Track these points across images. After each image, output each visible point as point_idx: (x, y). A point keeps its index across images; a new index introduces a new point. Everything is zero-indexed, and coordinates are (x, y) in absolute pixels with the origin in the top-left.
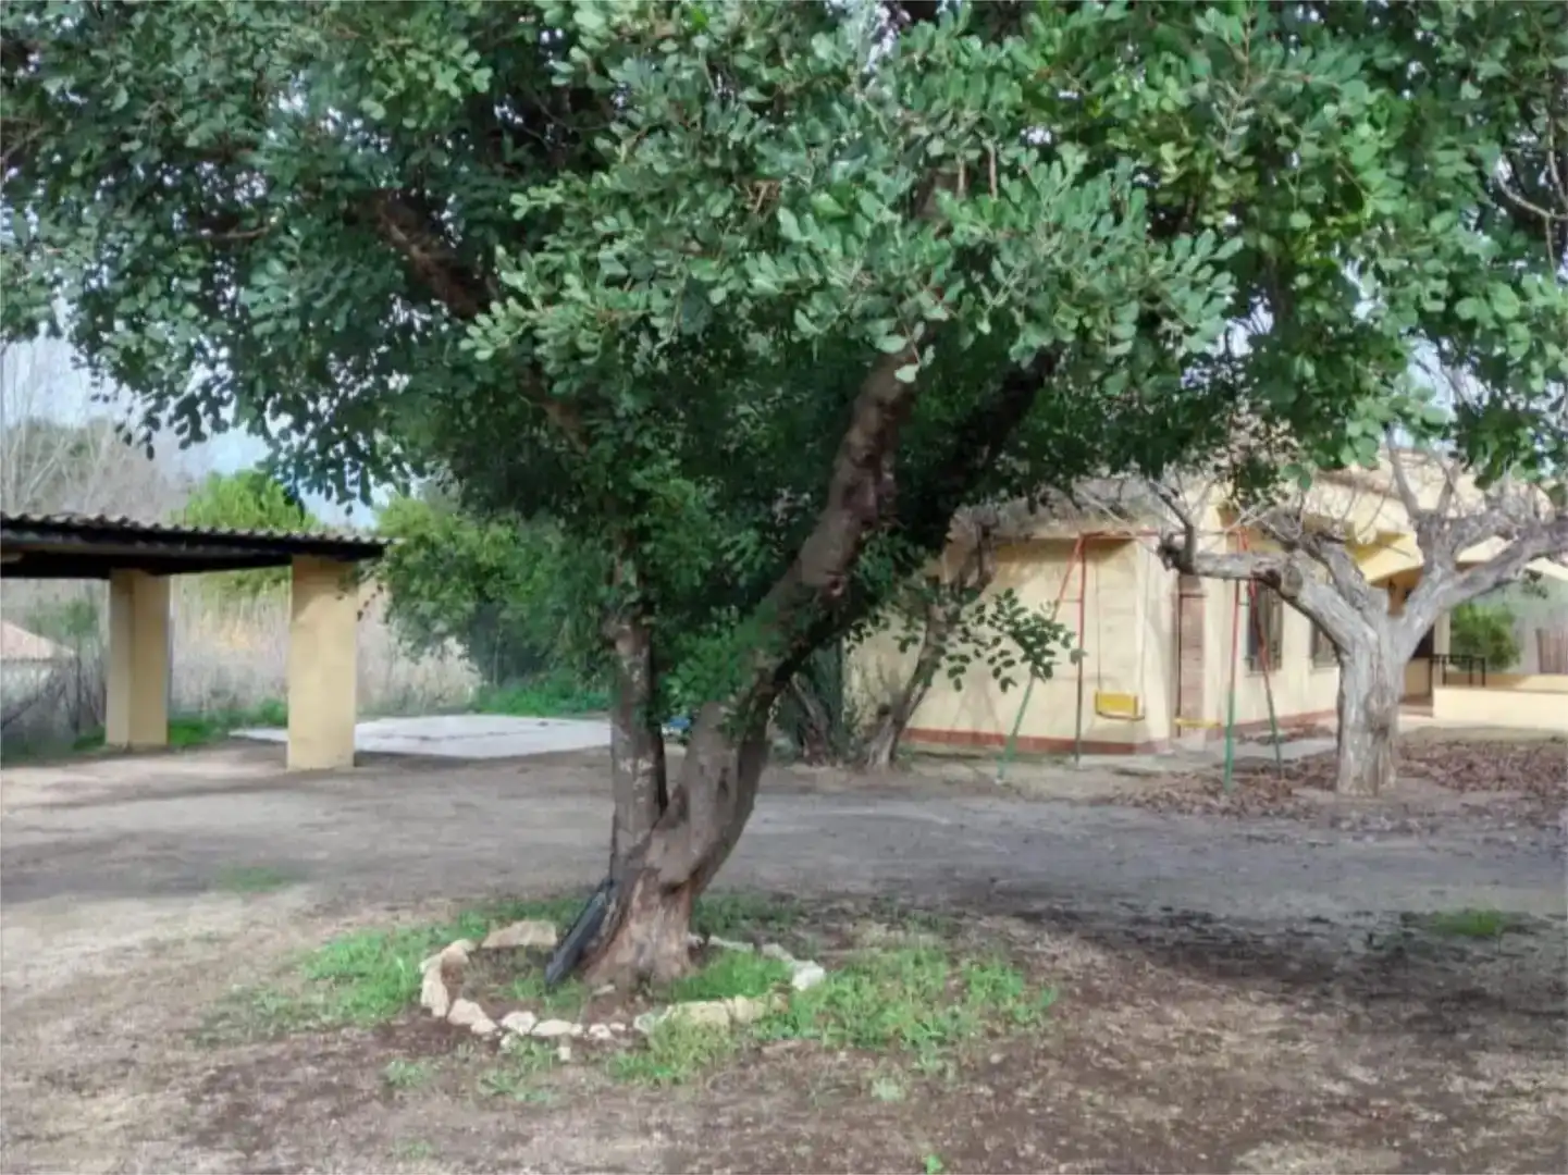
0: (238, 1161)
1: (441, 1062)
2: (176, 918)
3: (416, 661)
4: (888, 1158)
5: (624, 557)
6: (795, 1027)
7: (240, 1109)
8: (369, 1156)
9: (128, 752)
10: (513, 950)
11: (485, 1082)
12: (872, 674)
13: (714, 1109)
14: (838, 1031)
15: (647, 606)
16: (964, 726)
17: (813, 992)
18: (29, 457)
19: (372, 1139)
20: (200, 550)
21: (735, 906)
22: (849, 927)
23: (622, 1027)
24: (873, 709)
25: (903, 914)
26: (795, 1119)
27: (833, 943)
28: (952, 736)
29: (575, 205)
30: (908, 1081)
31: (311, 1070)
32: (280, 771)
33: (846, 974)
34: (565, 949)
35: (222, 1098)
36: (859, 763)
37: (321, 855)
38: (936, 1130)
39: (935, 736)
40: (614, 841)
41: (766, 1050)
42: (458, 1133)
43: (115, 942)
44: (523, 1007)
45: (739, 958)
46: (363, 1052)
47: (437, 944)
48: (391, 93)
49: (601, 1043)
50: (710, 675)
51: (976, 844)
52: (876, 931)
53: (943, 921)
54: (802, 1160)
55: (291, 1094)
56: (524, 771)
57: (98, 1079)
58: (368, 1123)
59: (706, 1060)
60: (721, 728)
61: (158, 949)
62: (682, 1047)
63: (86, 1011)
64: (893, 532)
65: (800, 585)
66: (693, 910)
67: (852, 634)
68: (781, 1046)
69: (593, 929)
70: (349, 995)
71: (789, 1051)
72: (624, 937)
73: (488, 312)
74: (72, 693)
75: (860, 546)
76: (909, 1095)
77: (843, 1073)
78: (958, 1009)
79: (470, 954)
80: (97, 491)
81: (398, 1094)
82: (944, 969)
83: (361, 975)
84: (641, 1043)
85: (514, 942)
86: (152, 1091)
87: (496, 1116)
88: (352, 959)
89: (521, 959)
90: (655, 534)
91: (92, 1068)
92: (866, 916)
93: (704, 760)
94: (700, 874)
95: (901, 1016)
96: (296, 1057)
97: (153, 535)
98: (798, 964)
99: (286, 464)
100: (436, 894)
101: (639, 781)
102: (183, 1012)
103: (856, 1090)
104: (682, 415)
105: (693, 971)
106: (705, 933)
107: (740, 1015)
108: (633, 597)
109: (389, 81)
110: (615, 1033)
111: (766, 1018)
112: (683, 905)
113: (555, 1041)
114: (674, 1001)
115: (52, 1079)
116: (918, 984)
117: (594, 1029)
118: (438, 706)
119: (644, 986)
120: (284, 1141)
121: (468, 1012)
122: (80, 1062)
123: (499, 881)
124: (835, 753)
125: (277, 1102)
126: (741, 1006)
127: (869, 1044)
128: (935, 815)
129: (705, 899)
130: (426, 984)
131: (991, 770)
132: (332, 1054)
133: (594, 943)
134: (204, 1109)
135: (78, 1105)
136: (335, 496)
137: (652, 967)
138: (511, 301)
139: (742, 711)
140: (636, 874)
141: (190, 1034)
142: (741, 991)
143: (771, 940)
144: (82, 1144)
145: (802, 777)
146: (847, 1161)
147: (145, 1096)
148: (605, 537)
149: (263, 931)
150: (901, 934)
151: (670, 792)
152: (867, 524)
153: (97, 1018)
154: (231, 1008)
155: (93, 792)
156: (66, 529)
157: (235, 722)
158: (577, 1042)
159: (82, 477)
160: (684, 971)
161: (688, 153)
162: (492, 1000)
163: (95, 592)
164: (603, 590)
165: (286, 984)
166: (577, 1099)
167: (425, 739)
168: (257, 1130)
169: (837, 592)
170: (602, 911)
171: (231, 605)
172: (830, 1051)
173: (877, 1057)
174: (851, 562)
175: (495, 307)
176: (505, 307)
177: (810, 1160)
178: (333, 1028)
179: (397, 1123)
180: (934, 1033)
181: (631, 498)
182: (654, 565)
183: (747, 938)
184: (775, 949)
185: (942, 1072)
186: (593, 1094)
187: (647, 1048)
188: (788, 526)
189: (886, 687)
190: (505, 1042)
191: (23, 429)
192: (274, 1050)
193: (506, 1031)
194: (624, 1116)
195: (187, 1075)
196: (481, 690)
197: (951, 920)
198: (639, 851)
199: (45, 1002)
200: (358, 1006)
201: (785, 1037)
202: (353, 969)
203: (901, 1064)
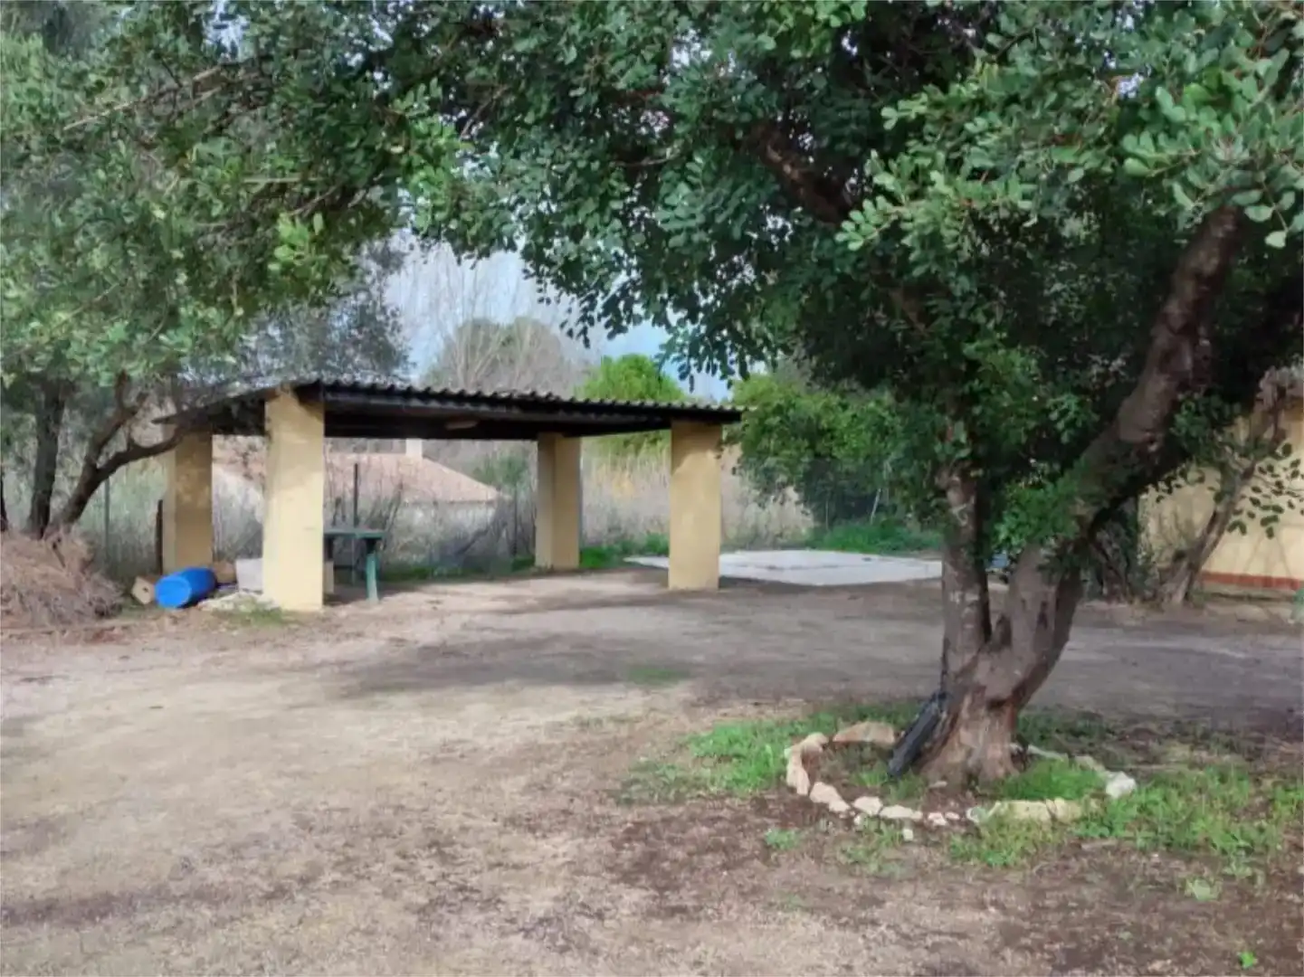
0: (654, 898)
1: (806, 833)
2: (594, 702)
3: (762, 506)
4: (1206, 951)
5: (955, 418)
6: (1111, 829)
7: (653, 856)
8: (754, 903)
9: (551, 572)
10: (861, 746)
11: (843, 852)
12: (1167, 523)
13: (1041, 893)
14: (1152, 834)
15: (976, 461)
16: (1256, 570)
17: (1126, 799)
18: (473, 348)
19: (755, 890)
20: (604, 418)
21: (1049, 721)
22: (1154, 746)
23: (955, 816)
24: (1169, 554)
25: (1206, 736)
26: (1114, 908)
27: (1140, 759)
28: (1244, 580)
29: (938, 114)
30: (1220, 883)
31: (704, 830)
32: (663, 591)
33: (1156, 786)
34: (904, 749)
35: (639, 847)
36: (1154, 600)
37: (699, 658)
38: (1248, 929)
39: (1228, 579)
40: (944, 659)
41: (1085, 847)
42: (825, 893)
43: (550, 719)
44: (871, 793)
45: (1056, 765)
46: (743, 819)
47: (796, 737)
48: (782, 28)
49: (939, 827)
50: (1034, 522)
51: (1273, 677)
52: (1179, 751)
53: (1245, 744)
54: (1123, 944)
55: (692, 848)
56: (854, 598)
57: (545, 823)
58: (752, 877)
59: (1032, 851)
60: (1041, 568)
61: (584, 725)
62: (1010, 838)
63: (535, 770)
64: (1208, 393)
65: (1119, 442)
66: (1014, 722)
67: (1162, 485)
68: (1100, 844)
69: (927, 734)
70: (728, 772)
71: (1106, 848)
72: (954, 741)
73: (861, 209)
74: (511, 525)
75: (1176, 406)
76: (1220, 898)
77: (1156, 872)
78: (1264, 824)
79: (824, 747)
80: (523, 373)
81: (773, 855)
82: (1248, 787)
83: (738, 756)
84: (973, 831)
85: (859, 738)
86: (586, 837)
87: (854, 881)
88: (731, 743)
89: (867, 752)
90: (984, 398)
91: (541, 816)
92: (1170, 736)
93: (1025, 595)
94: (1021, 693)
95: (1210, 825)
96: (693, 819)
97: (571, 406)
98: (1110, 775)
99: (683, 346)
100: (792, 694)
101: (967, 610)
102: (605, 776)
103: (1172, 888)
104: (1002, 294)
105: (1015, 774)
106: (1024, 744)
107: (1060, 814)
108: (964, 453)
109: (780, 19)
110: (951, 822)
111: (1084, 819)
112: (1006, 717)
113: (899, 824)
114: (1001, 798)
115: (512, 821)
116: (1224, 801)
117: (931, 816)
118: (780, 542)
119: (973, 784)
120: (688, 884)
121: (825, 794)
122: (532, 810)
123: (843, 686)
124: (1132, 592)
125: (680, 854)
126: (1060, 806)
127: (1181, 848)
128: (1233, 650)
129: (1023, 714)
130: (790, 768)
131: (1284, 611)
132: (720, 818)
133: (927, 745)
134: (626, 854)
135: (533, 842)
136: (719, 373)
137: (980, 769)
138: (880, 199)
139: (1060, 555)
140: (964, 690)
141: (611, 794)
142: (1060, 794)
143: (1083, 753)
144: (538, 873)
145: (1103, 613)
146: (1166, 949)
147: (581, 840)
148: (939, 401)
149: (661, 716)
150: (1204, 754)
151: (993, 622)
152: (1183, 386)
153: (543, 778)
154: (641, 776)
155: (530, 602)
156: (509, 402)
157: (627, 551)
158: (919, 826)
159: (512, 361)
160: (1007, 774)
161: (1057, 55)
162: (844, 785)
163: (527, 450)
164: (938, 448)
165: (679, 760)
166: (920, 874)
167: (772, 568)
168: (666, 874)
169: (1153, 448)
170: (937, 719)
171: (619, 459)
172: (1143, 851)
173: (1189, 860)
174: (1168, 421)
175: (867, 204)
176: (875, 204)
177: (1131, 945)
178: (721, 798)
179: (775, 878)
180: (1242, 843)
181: (963, 367)
182: (983, 425)
183: (1060, 749)
184: (1088, 760)
185: (1252, 879)
186: (934, 870)
187: (980, 837)
188: (1102, 390)
189: (1182, 534)
190: (858, 820)
191: (469, 328)
192: (676, 811)
193: (858, 812)
194: (963, 892)
195: (611, 825)
196: (815, 530)
197: (1252, 745)
198: (967, 671)
199: (504, 762)
200: (737, 781)
201: (1102, 836)
202: (731, 752)
203: (1213, 868)
